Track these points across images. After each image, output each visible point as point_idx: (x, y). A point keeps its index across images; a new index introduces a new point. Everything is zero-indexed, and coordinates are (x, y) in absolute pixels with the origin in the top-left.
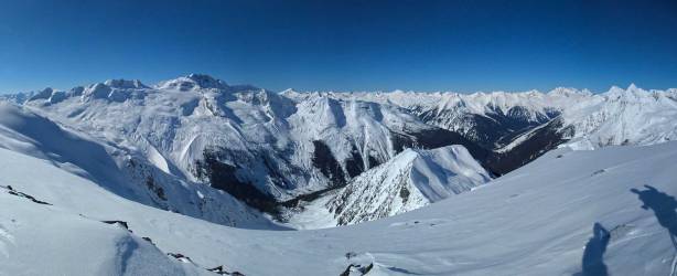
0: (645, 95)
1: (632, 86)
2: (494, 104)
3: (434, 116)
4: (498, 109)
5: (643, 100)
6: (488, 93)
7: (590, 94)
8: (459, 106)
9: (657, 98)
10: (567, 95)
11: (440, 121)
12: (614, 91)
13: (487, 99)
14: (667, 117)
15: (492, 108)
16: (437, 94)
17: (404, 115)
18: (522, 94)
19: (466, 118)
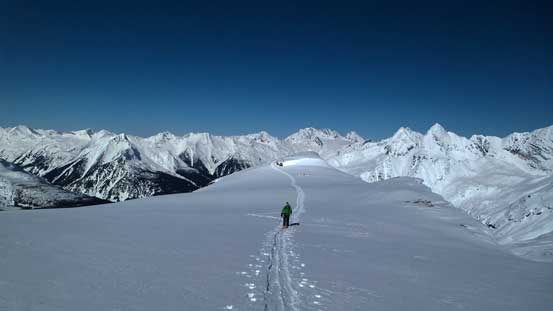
0: (462, 147)
1: (436, 128)
2: (192, 154)
3: (76, 175)
4: (199, 164)
5: (457, 154)
6: (180, 134)
7: (361, 140)
8: (129, 157)
9: (484, 150)
10: (319, 142)
11: (90, 185)
12: (403, 138)
13: (180, 145)
14: (499, 186)
15: (188, 162)
16: (81, 135)
17: (16, 175)
18: (242, 139)
19: (143, 179)
